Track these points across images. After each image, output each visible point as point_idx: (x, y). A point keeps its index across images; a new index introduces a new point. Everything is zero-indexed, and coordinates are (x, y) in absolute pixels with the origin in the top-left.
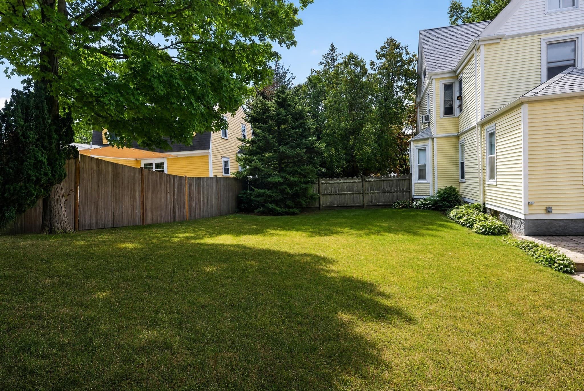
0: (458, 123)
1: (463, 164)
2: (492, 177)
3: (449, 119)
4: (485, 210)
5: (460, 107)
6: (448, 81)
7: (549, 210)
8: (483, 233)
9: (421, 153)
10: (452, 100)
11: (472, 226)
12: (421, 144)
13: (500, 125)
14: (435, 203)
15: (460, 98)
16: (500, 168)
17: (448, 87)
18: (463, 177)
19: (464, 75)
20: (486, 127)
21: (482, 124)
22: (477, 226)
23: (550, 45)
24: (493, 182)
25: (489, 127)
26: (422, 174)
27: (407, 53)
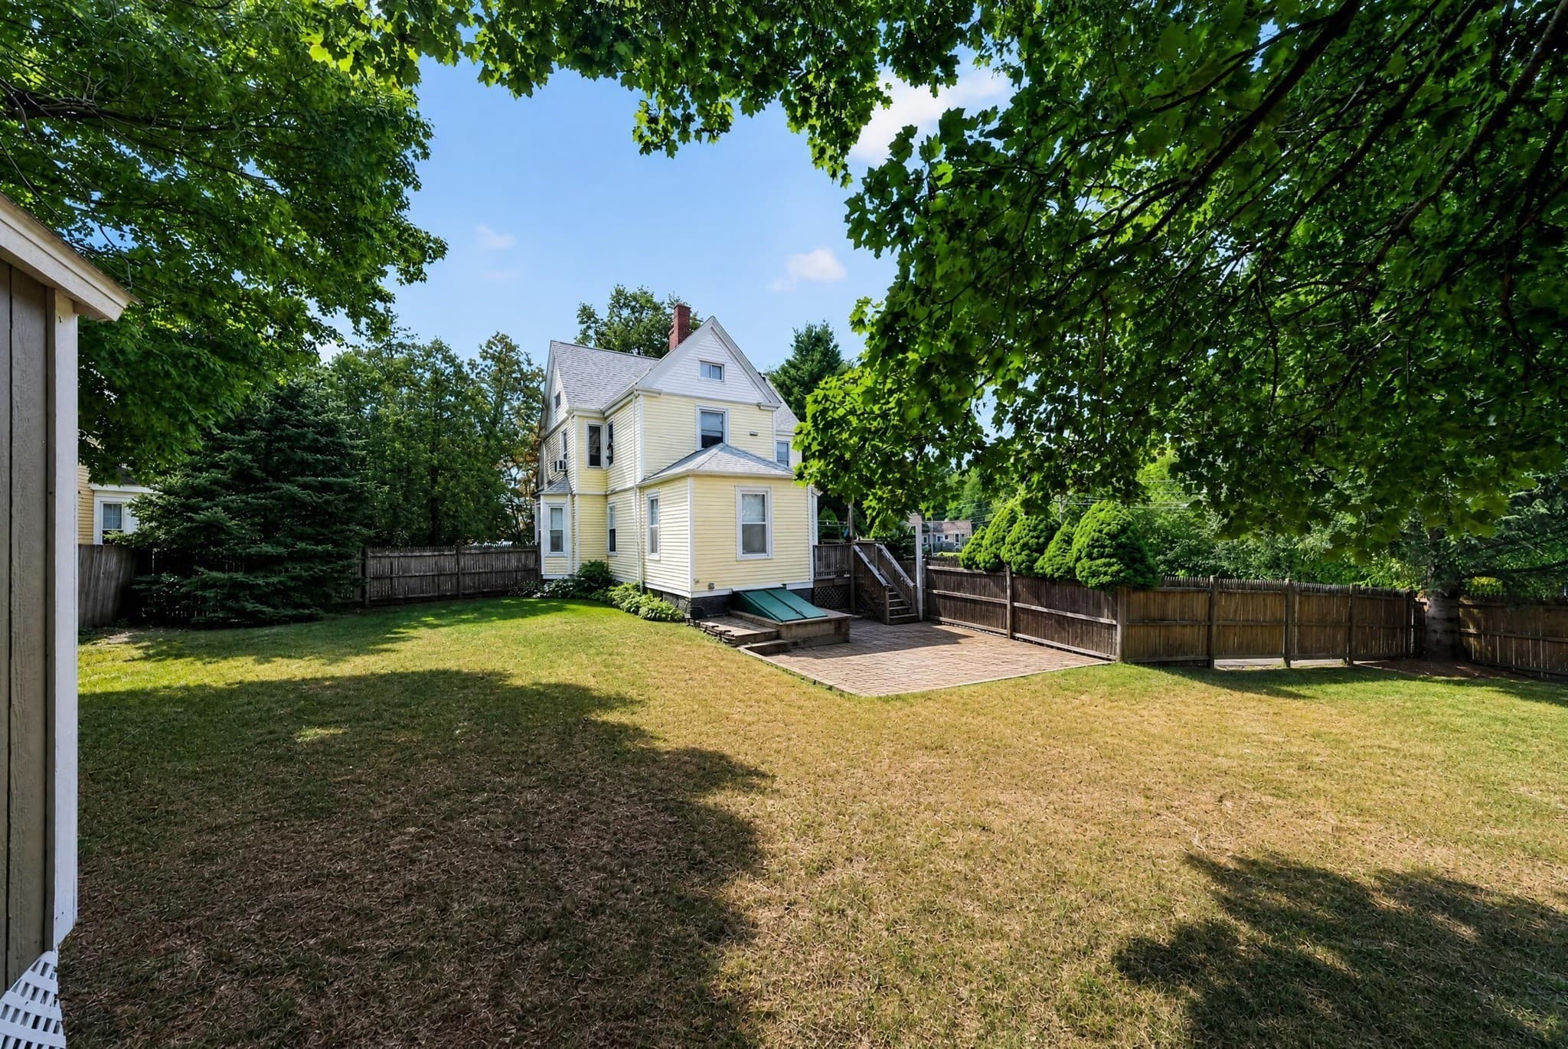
0: (607, 478)
1: (613, 532)
2: (654, 550)
3: (594, 473)
4: (645, 590)
5: (611, 459)
6: (595, 423)
7: (711, 587)
8: (650, 619)
9: (556, 515)
10: (598, 449)
11: (636, 612)
12: (557, 501)
13: (662, 493)
14: (578, 584)
15: (610, 447)
16: (663, 540)
17: (594, 431)
18: (613, 548)
19: (618, 419)
20: (647, 491)
21: (641, 488)
22: (643, 610)
23: (704, 413)
24: (655, 556)
25: (652, 492)
26: (556, 544)
27: (530, 364)
